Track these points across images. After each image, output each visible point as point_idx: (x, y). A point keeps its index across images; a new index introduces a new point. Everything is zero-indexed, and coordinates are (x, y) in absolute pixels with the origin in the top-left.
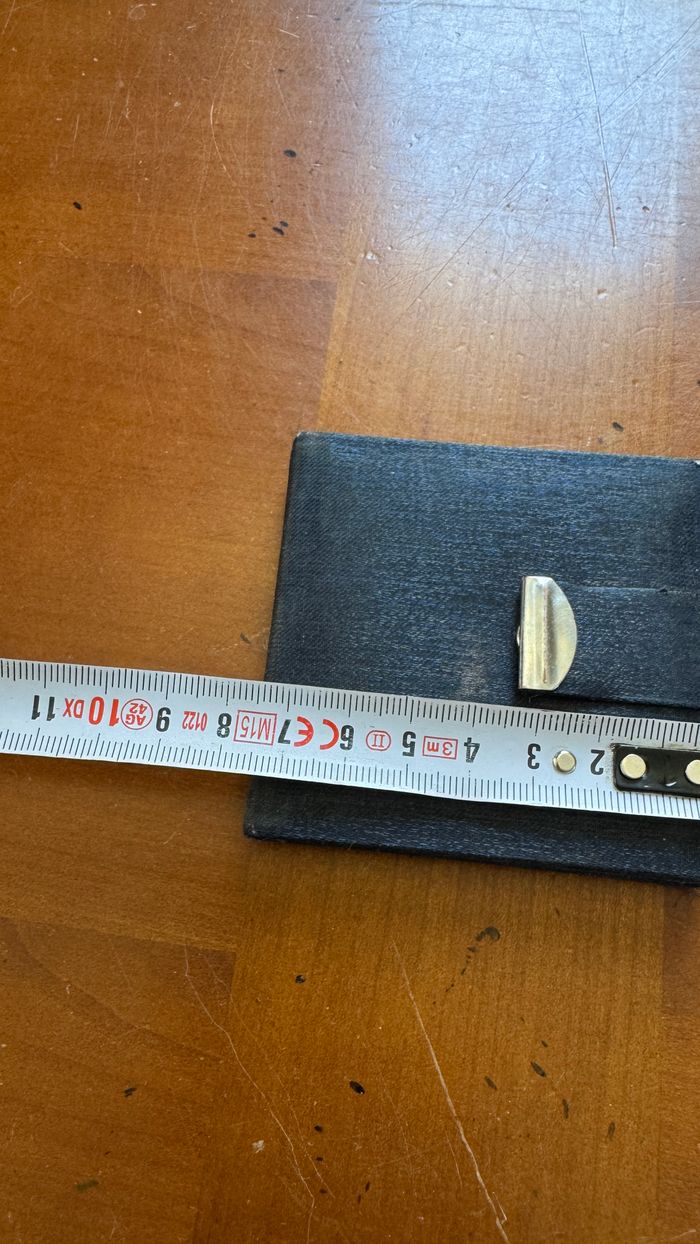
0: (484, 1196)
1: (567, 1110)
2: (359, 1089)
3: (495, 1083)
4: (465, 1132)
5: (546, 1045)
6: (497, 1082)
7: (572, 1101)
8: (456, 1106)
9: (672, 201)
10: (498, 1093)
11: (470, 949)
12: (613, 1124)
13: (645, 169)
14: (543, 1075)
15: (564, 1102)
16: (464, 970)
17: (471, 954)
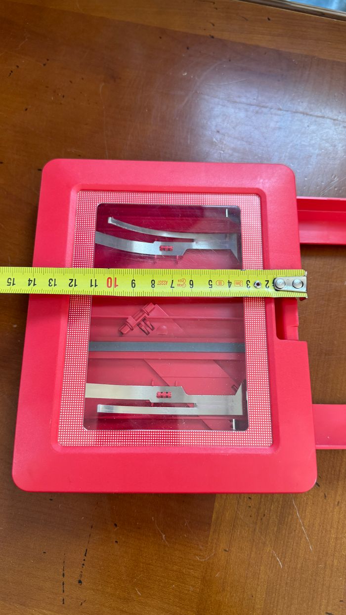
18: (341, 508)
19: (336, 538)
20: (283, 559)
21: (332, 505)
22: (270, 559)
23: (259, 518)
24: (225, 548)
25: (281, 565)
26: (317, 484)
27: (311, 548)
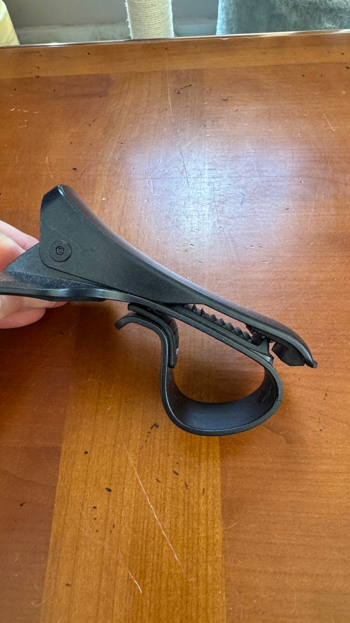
0: (158, 523)
1: (187, 486)
2: (110, 490)
3: (159, 479)
4: (149, 500)
5: (177, 463)
6: (161, 480)
7: (189, 483)
8: (146, 491)
9: (206, 171)
10: (161, 483)
11: (148, 433)
12: (204, 489)
13: (196, 162)
14: (177, 474)
15: (186, 483)
16: (146, 441)
17: (149, 434)
18: (207, 496)
19: (207, 537)
20: (141, 580)
21: (196, 495)
22: (126, 583)
23: (107, 530)
24: (67, 583)
25: (141, 590)
26: (175, 472)
27: (176, 557)
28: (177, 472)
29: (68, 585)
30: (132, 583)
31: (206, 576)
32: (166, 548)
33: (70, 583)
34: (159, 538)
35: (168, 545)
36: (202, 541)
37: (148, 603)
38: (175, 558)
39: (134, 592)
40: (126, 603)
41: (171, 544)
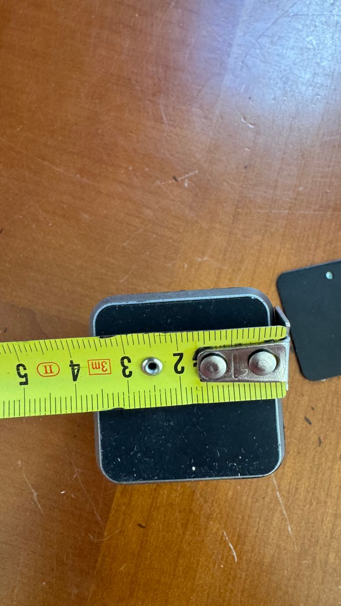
19: (335, 516)
20: (239, 547)
21: (330, 458)
22: (217, 545)
24: (139, 522)
25: (236, 558)
26: (307, 420)
27: (290, 529)
28: (311, 420)
29: (140, 525)
30: (226, 545)
31: (326, 562)
32: (277, 515)
33: (144, 525)
34: (271, 500)
35: (281, 511)
36: (328, 519)
37: (243, 576)
38: (288, 531)
39: (227, 558)
40: (214, 567)
41: (286, 512)
